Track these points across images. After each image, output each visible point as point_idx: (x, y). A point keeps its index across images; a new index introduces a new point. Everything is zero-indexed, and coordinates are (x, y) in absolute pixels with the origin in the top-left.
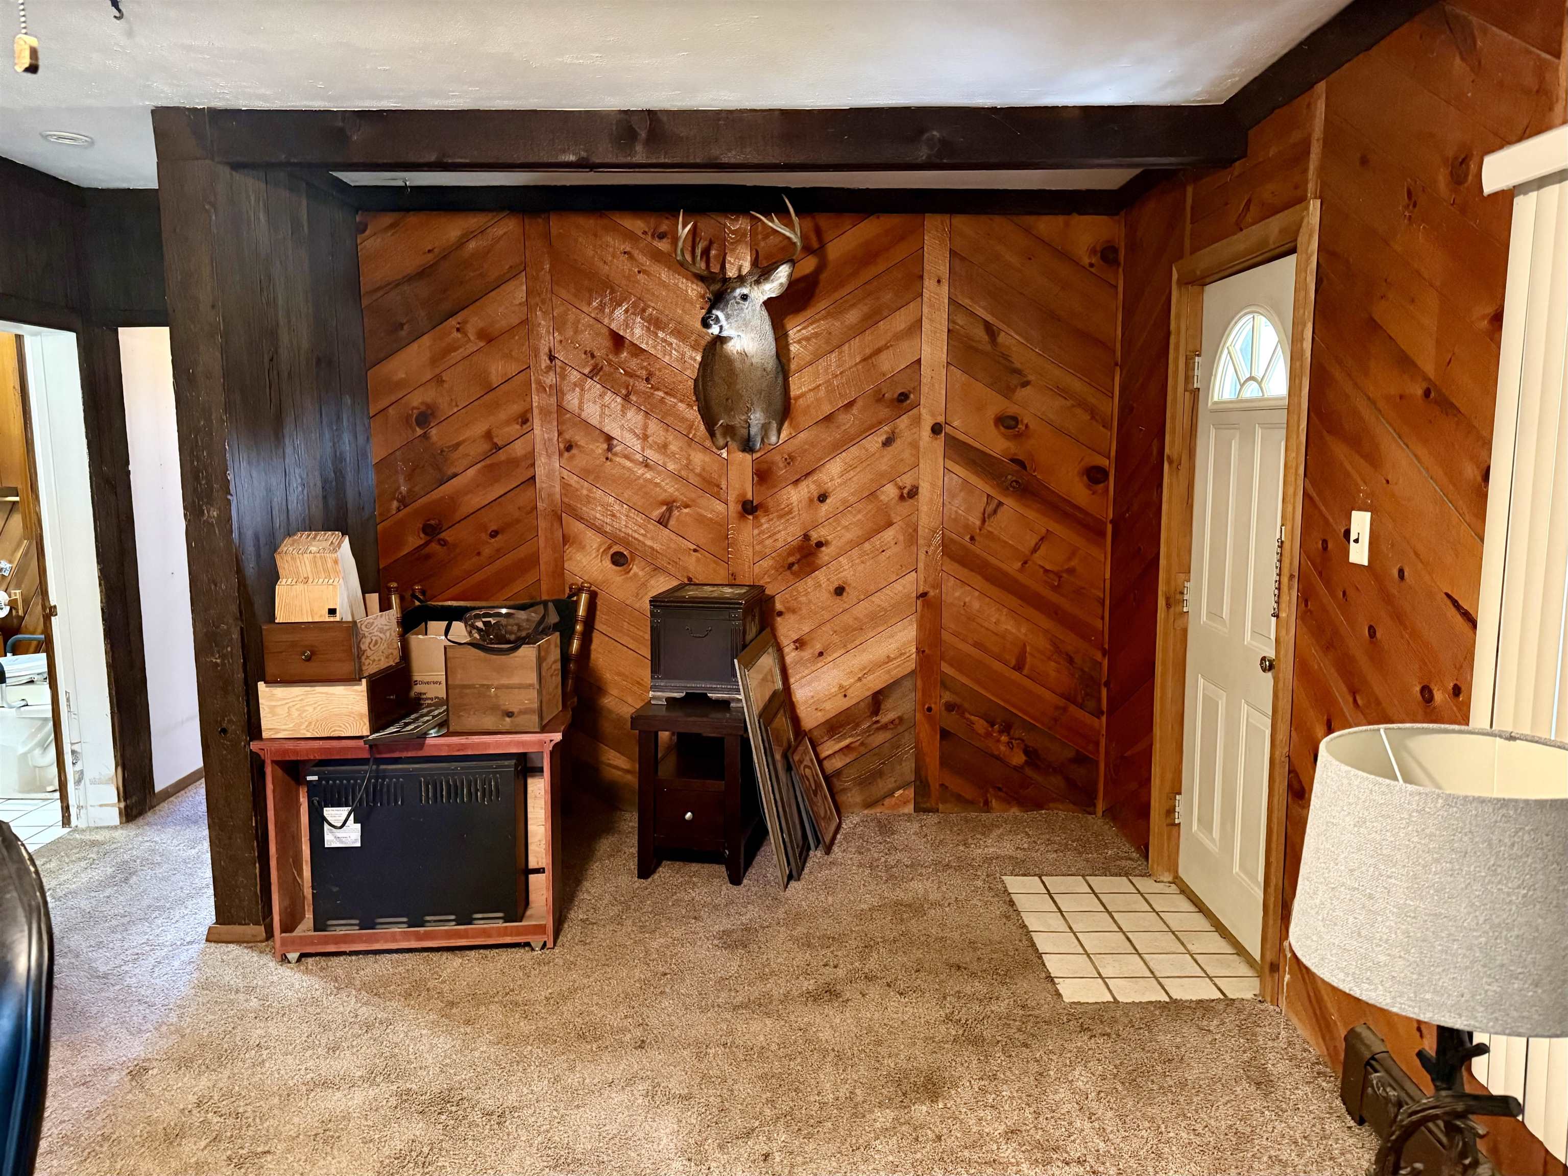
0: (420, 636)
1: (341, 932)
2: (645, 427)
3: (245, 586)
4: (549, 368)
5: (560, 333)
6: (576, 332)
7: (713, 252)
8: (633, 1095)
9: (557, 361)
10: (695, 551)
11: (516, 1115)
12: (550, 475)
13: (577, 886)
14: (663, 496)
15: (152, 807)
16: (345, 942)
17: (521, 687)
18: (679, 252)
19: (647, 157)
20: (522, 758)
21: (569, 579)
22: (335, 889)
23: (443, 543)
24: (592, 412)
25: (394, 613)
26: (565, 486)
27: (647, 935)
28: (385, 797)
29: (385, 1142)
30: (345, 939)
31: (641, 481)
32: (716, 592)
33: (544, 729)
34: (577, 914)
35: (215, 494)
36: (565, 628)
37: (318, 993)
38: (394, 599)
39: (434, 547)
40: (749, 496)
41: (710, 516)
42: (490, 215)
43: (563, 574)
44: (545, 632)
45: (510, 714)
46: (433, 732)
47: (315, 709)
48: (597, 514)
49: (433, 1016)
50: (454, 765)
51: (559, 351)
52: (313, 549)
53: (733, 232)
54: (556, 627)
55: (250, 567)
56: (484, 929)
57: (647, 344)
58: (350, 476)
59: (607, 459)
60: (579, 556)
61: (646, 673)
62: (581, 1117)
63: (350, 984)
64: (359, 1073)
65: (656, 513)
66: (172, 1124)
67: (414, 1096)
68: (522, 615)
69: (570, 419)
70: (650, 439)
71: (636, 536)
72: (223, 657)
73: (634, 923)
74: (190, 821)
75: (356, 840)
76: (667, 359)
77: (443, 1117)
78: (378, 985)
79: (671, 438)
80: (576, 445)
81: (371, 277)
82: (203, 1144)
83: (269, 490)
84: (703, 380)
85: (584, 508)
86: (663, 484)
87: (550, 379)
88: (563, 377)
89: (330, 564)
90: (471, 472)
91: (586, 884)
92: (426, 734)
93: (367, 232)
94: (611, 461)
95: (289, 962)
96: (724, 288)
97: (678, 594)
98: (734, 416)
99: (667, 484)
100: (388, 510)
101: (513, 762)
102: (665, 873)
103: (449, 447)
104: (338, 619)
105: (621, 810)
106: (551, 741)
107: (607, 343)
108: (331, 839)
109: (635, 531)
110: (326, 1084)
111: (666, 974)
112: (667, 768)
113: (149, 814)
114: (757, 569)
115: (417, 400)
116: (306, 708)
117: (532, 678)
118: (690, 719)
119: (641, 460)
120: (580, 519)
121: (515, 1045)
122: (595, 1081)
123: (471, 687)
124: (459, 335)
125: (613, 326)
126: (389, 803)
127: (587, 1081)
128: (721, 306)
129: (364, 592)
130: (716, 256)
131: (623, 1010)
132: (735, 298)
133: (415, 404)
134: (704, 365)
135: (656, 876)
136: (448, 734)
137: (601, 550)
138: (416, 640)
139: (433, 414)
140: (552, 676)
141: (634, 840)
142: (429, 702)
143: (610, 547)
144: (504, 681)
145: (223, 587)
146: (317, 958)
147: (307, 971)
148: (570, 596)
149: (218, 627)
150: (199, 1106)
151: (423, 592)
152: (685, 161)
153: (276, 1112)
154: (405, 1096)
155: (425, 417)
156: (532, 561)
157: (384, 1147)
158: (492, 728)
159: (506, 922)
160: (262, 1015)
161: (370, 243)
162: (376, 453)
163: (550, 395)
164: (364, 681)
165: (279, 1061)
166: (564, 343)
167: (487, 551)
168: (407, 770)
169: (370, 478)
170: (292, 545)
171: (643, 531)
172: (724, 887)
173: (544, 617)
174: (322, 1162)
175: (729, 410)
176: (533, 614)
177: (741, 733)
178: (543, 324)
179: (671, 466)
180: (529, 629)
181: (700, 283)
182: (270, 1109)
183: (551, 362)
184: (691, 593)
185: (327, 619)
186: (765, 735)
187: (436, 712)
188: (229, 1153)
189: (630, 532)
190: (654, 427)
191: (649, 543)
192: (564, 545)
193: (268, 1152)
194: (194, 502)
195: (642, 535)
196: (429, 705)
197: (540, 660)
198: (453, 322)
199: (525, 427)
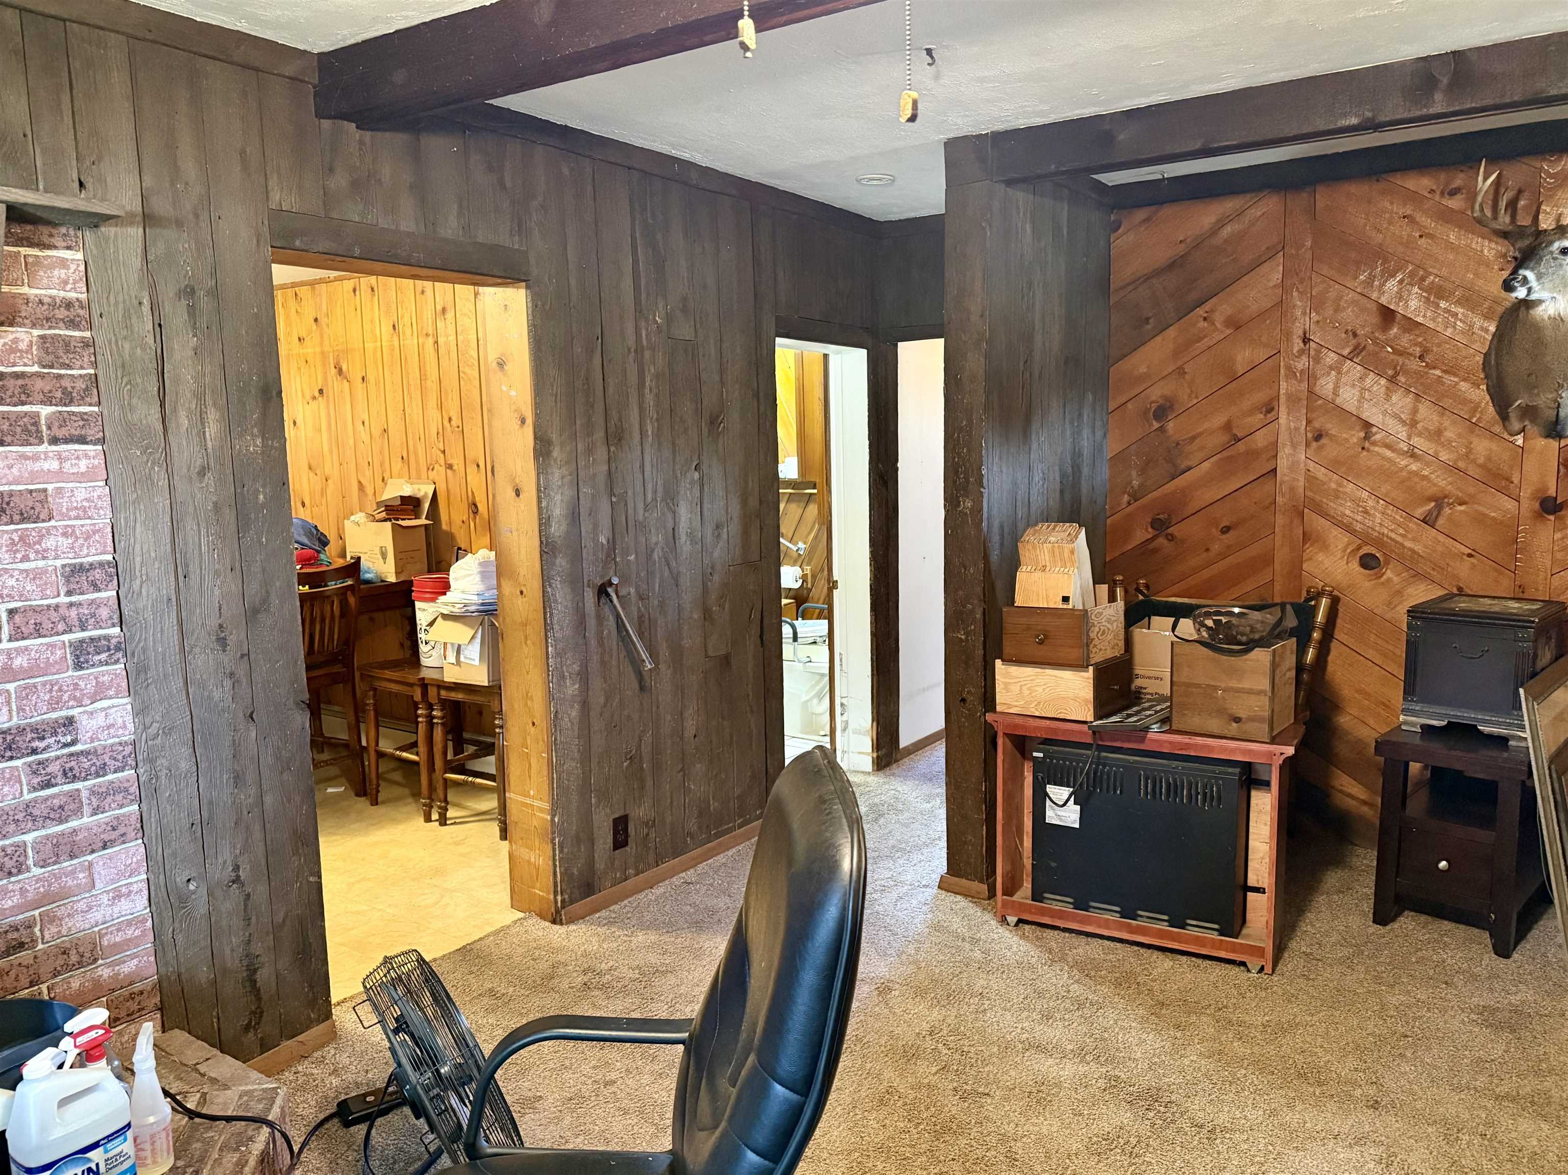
0: (1144, 630)
1: (1057, 906)
2: (1415, 411)
3: (989, 572)
4: (1301, 352)
5: (1317, 313)
6: (1337, 310)
7: (1522, 203)
8: (1362, 1156)
9: (1312, 343)
10: (1470, 555)
11: (1228, 1136)
12: (1293, 467)
13: (1299, 916)
14: (1432, 491)
15: (897, 761)
16: (1060, 918)
17: (1250, 692)
18: (1477, 207)
19: (1448, 105)
20: (1247, 768)
21: (1307, 582)
22: (1054, 864)
23: (1171, 538)
24: (1348, 397)
25: (1120, 604)
26: (1311, 479)
27: (1383, 988)
28: (1105, 786)
29: (1094, 1119)
30: (1061, 915)
31: (1404, 474)
32: (1496, 606)
33: (1273, 741)
34: (1298, 945)
35: (970, 487)
36: (1302, 636)
37: (1034, 960)
38: (1119, 591)
39: (1161, 540)
40: (1552, 492)
41: (1493, 514)
42: (1248, 196)
43: (1301, 575)
44: (1280, 637)
45: (1237, 720)
46: (1155, 727)
47: (1044, 689)
48: (1347, 510)
49: (1141, 1012)
50: (1175, 764)
51: (1314, 333)
52: (1052, 539)
53: (1551, 176)
54: (1292, 633)
55: (995, 556)
56: (1198, 937)
57: (1424, 316)
58: (1086, 471)
59: (1363, 448)
60: (1320, 557)
61: (1396, 695)
62: (1300, 1161)
63: (1063, 959)
64: (1070, 1047)
65: (1420, 512)
66: (910, 1043)
67: (1123, 1085)
68: (1256, 615)
69: (1320, 406)
70: (1419, 426)
71: (1393, 535)
72: (967, 634)
73: (1367, 971)
74: (928, 778)
75: (1075, 822)
76: (1448, 333)
77: (1152, 1114)
78: (1089, 967)
79: (1447, 423)
80: (1327, 434)
81: (1122, 273)
82: (934, 1070)
83: (1015, 484)
84: (1497, 354)
85: (1331, 504)
86: (1433, 476)
87: (1302, 363)
88: (1317, 360)
89: (1066, 553)
90: (1206, 465)
91: (1310, 916)
92: (1148, 728)
93: (1120, 231)
94: (1368, 450)
95: (1008, 924)
96: (1536, 243)
97: (1445, 605)
98: (1538, 395)
99: (1438, 476)
100: (1119, 504)
101: (1237, 770)
102: (1408, 923)
103: (1183, 440)
104: (1070, 606)
105: (1352, 843)
106: (1282, 754)
107: (1375, 319)
108: (1052, 816)
109: (1392, 531)
110: (1040, 1048)
111: (1407, 1036)
112: (1417, 805)
113: (894, 766)
114: (1556, 581)
115: (1156, 393)
116: (1037, 688)
117: (1265, 685)
118: (1454, 753)
119: (1406, 449)
120: (1325, 515)
121: (1228, 1064)
122: (1319, 1128)
123: (1198, 686)
124: (1206, 324)
125: (1384, 300)
126: (1108, 791)
127: (1308, 1125)
128: (1531, 265)
129: (1095, 583)
130: (1525, 207)
131: (1351, 1062)
132: (1552, 253)
133: (1153, 398)
134: (1499, 336)
135: (1395, 925)
136: (1170, 731)
137: (1349, 551)
138: (1139, 633)
139: (1171, 407)
140: (1285, 684)
141: (1370, 880)
142: (1149, 697)
143: (1359, 548)
144: (1234, 684)
145: (972, 571)
146: (1033, 927)
147: (1023, 937)
148: (1307, 600)
149: (964, 607)
150: (930, 1035)
151: (1147, 586)
152: (1498, 101)
153: (995, 1060)
154: (1113, 1083)
155: (1162, 412)
156: (1267, 560)
157: (1093, 1124)
158: (1216, 731)
159: (1221, 935)
160: (985, 967)
161: (1123, 241)
162: (1112, 447)
163: (1300, 381)
164: (1091, 669)
165: (998, 1014)
166: (1321, 323)
167: (1216, 547)
168: (1128, 761)
169: (1104, 472)
170: (1034, 535)
171: (1401, 531)
172: (1486, 956)
173: (1280, 620)
174: (1034, 1120)
175: (1531, 388)
176: (1268, 616)
177: (1524, 778)
178: (1298, 302)
179: (1444, 456)
180: (1263, 631)
181: (1500, 240)
182: (990, 1056)
183: (1305, 345)
184: (1463, 604)
185: (1061, 606)
186: (1556, 785)
187: (1158, 708)
188: (955, 1084)
189: (1386, 531)
190: (1425, 411)
191: (1408, 544)
192: (1304, 543)
193: (988, 1094)
194: (952, 493)
195: (1401, 535)
196: (1149, 700)
197: (1274, 666)
198: (1200, 311)
199: (1269, 416)
